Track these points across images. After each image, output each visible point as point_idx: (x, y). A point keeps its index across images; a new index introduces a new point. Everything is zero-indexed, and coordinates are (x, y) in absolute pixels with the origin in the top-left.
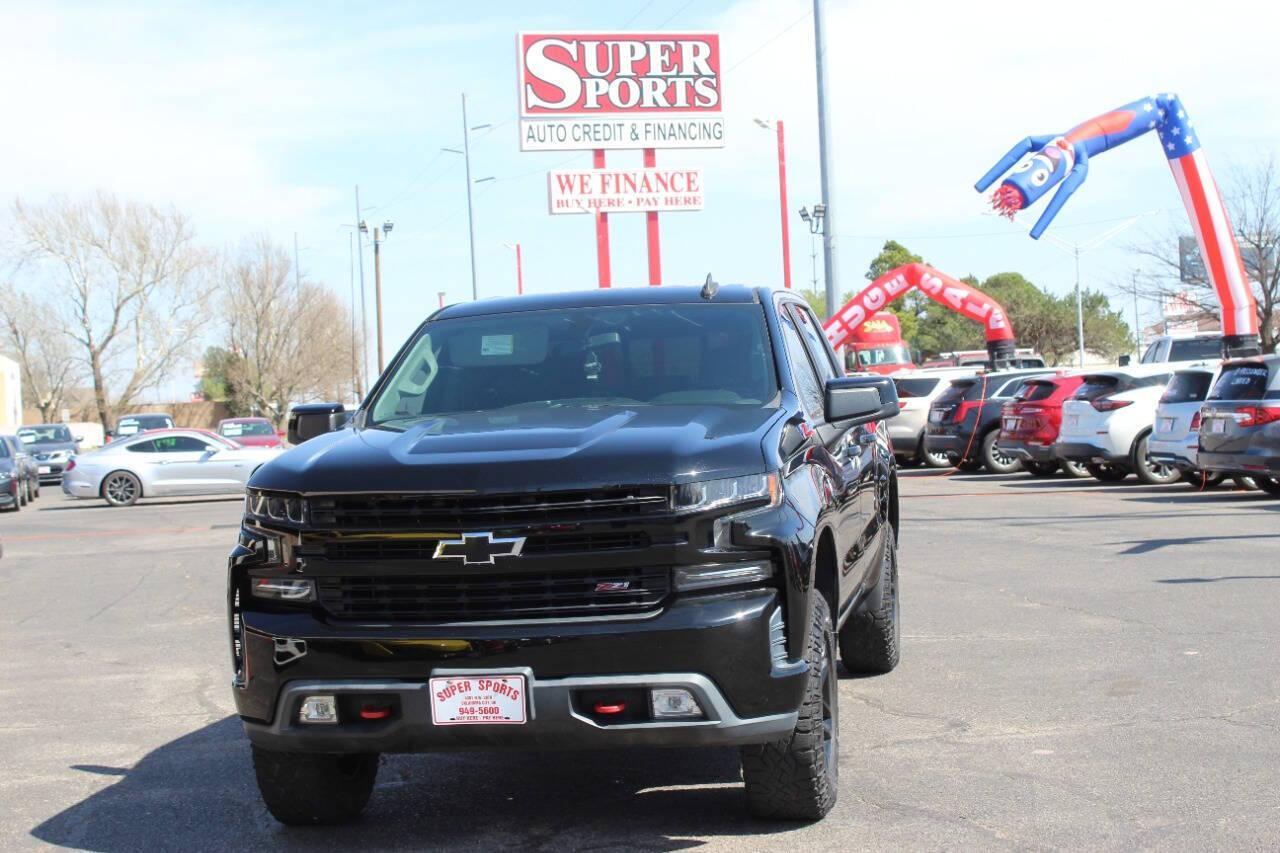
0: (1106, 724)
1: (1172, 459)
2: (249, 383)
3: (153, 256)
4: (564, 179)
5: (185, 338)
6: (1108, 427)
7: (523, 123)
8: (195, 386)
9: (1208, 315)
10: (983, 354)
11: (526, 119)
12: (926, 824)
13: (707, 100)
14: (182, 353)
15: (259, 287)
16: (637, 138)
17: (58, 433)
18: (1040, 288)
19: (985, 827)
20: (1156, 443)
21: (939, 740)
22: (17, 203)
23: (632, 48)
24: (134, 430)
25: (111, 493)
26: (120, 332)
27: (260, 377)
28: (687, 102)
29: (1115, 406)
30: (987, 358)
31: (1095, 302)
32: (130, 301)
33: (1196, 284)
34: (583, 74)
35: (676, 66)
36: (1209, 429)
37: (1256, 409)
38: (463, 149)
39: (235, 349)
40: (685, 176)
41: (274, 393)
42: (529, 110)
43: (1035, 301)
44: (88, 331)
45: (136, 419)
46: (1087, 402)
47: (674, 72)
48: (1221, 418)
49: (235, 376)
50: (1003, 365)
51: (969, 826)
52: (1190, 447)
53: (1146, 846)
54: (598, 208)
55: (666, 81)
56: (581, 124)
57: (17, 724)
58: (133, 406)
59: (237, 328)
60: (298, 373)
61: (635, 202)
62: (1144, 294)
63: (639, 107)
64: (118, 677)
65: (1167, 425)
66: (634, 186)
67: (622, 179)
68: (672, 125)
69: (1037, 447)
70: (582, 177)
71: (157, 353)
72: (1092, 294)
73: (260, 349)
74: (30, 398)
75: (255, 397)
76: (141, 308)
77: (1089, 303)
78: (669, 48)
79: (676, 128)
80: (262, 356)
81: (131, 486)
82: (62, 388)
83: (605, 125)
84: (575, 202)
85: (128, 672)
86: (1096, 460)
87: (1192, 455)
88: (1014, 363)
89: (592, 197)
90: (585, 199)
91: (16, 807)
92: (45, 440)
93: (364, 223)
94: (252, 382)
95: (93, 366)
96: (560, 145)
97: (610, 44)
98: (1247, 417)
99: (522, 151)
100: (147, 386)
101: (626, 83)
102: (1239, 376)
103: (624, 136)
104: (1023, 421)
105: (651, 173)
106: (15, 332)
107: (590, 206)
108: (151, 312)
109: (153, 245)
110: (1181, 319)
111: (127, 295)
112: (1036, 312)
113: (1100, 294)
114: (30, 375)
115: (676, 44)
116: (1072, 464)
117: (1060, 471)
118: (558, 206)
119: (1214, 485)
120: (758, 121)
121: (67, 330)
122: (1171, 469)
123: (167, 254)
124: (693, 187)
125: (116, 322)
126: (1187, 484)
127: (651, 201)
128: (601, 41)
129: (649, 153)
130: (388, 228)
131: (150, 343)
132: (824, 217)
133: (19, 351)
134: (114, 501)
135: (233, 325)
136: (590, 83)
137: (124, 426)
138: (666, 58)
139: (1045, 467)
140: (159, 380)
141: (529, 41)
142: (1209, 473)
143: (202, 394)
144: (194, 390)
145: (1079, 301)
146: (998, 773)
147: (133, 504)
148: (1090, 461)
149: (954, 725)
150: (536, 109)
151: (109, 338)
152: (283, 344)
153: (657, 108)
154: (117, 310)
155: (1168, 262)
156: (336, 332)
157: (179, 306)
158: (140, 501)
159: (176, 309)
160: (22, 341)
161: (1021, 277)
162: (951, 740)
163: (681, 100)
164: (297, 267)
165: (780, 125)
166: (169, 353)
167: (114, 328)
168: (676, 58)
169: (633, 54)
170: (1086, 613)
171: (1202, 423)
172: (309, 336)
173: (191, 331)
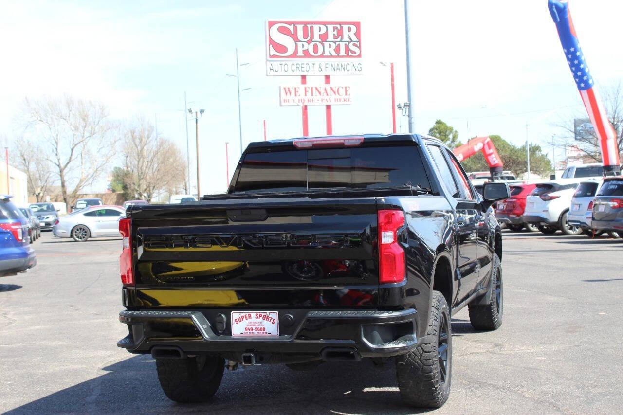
0: (568, 346)
1: (579, 224)
2: (134, 184)
3: (90, 124)
4: (287, 90)
5: (105, 162)
6: (548, 208)
7: (268, 62)
8: (108, 186)
9: (589, 156)
10: (488, 173)
11: (269, 61)
12: (492, 391)
13: (354, 52)
14: (103, 170)
15: (139, 139)
16: (321, 70)
17: (48, 207)
18: (509, 142)
19: (520, 392)
20: (571, 216)
21: (491, 352)
22: (26, 98)
23: (320, 28)
24: (84, 206)
25: (76, 235)
26: (74, 160)
27: (139, 182)
28: (345, 54)
29: (551, 198)
30: (489, 175)
31: (535, 150)
32: (78, 146)
33: (583, 141)
34: (296, 40)
35: (340, 37)
36: (597, 209)
37: (620, 200)
38: (237, 75)
39: (128, 168)
40: (344, 88)
41: (146, 189)
42: (271, 57)
43: (507, 148)
44: (59, 160)
45: (85, 201)
46: (538, 197)
47: (339, 39)
48: (603, 204)
49: (128, 181)
50: (497, 178)
51: (512, 391)
52: (587, 218)
53: (597, 401)
54: (303, 103)
55: (335, 44)
56: (295, 63)
57: (57, 342)
58: (80, 195)
59: (128, 158)
60: (158, 180)
61: (320, 100)
62: (559, 146)
63: (322, 56)
64: (98, 321)
65: (576, 208)
66: (320, 93)
67: (314, 89)
68: (338, 65)
69: (514, 217)
70: (295, 88)
71: (91, 170)
72: (533, 146)
73: (139, 169)
74: (31, 191)
75: (137, 191)
76: (84, 148)
77: (532, 150)
78: (337, 28)
79: (340, 65)
80: (140, 172)
81: (85, 232)
82: (46, 187)
83: (307, 64)
84: (292, 101)
85: (103, 318)
86: (542, 224)
87: (589, 222)
88: (502, 178)
89: (300, 98)
90: (297, 99)
91: (65, 379)
92: (42, 210)
93: (190, 109)
94: (136, 184)
95: (61, 175)
96: (286, 73)
97: (309, 26)
98: (616, 204)
99: (267, 76)
100: (86, 185)
101: (316, 44)
102: (612, 185)
103: (315, 69)
104: (507, 205)
105: (328, 87)
106: (24, 160)
107: (299, 102)
108: (88, 151)
109: (90, 119)
110: (577, 158)
111: (77, 142)
112: (507, 154)
113: (537, 146)
114: (31, 180)
115: (340, 26)
116: (530, 226)
117: (524, 229)
118: (284, 102)
119: (598, 236)
120: (381, 63)
121: (49, 159)
122: (577, 228)
123: (96, 123)
124: (348, 94)
125: (72, 155)
126: (586, 235)
127: (328, 100)
128: (305, 24)
129: (327, 78)
130: (202, 111)
131: (88, 165)
132: (409, 108)
133: (26, 169)
134: (77, 239)
135: (127, 157)
136: (300, 44)
137: (79, 204)
138: (336, 33)
139: (517, 227)
140: (92, 182)
141: (271, 24)
142: (596, 230)
143: (111, 189)
144: (107, 188)
145: (528, 149)
146: (521, 368)
147: (86, 241)
148: (540, 224)
149: (496, 345)
150: (274, 56)
151: (69, 163)
152: (150, 166)
153: (332, 56)
154: (72, 150)
155: (570, 131)
156: (175, 161)
157: (102, 148)
158: (89, 239)
159: (100, 149)
160: (27, 164)
161: (500, 137)
162: (496, 352)
163: (342, 53)
164: (156, 130)
165: (392, 65)
166: (97, 170)
167: (70, 158)
168: (340, 33)
169: (320, 31)
170: (549, 295)
171: (594, 207)
172: (162, 163)
173: (107, 159)
